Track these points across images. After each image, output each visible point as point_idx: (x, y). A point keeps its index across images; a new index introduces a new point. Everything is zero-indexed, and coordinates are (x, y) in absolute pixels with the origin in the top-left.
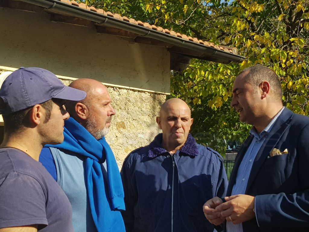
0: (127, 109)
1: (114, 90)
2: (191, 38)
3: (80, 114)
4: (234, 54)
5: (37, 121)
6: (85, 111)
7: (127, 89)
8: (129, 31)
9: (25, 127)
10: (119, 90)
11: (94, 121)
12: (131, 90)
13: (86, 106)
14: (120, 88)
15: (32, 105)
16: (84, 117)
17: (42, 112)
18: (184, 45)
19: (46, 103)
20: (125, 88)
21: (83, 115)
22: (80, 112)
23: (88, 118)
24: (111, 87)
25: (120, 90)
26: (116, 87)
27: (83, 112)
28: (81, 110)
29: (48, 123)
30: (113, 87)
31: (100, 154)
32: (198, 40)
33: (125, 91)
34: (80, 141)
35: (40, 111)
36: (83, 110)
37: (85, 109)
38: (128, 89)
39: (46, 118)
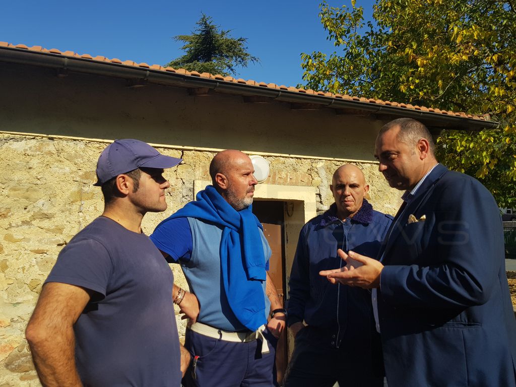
0: (371, 181)
1: (357, 165)
2: (431, 109)
3: (220, 184)
4: (486, 120)
5: (124, 191)
6: (225, 181)
7: (370, 163)
8: (362, 109)
9: (115, 197)
10: (362, 164)
11: (234, 191)
12: (374, 164)
13: (226, 176)
14: (362, 163)
15: (117, 175)
16: (225, 187)
17: (130, 182)
18: (422, 116)
19: (132, 172)
20: (368, 163)
21: (223, 185)
22: (220, 182)
23: (228, 188)
24: (354, 162)
25: (364, 165)
26: (358, 162)
27: (223, 182)
28: (221, 180)
29: (137, 193)
30: (356, 162)
31: (238, 224)
32: (441, 110)
33: (369, 165)
34: (219, 211)
35: (127, 181)
36: (222, 180)
37: (224, 179)
38: (372, 163)
39: (134, 188)
